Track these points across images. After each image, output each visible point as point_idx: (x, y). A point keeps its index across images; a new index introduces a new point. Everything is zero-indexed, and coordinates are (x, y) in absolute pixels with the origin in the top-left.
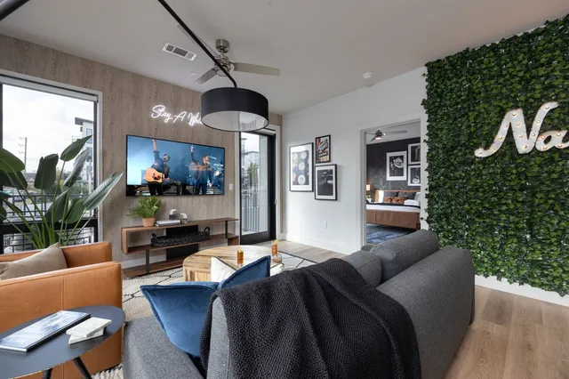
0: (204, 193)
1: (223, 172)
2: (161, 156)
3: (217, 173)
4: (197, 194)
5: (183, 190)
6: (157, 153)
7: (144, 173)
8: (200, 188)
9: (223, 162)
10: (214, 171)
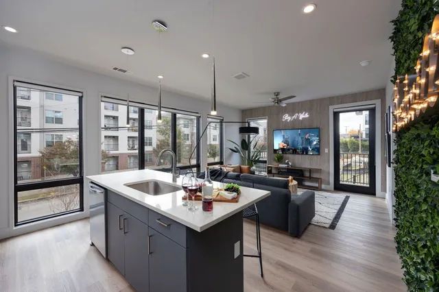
0: (307, 154)
1: (319, 142)
2: (285, 137)
3: (315, 143)
4: (303, 154)
5: (295, 152)
6: (284, 136)
7: (279, 144)
8: (305, 151)
9: (319, 136)
10: (312, 142)
